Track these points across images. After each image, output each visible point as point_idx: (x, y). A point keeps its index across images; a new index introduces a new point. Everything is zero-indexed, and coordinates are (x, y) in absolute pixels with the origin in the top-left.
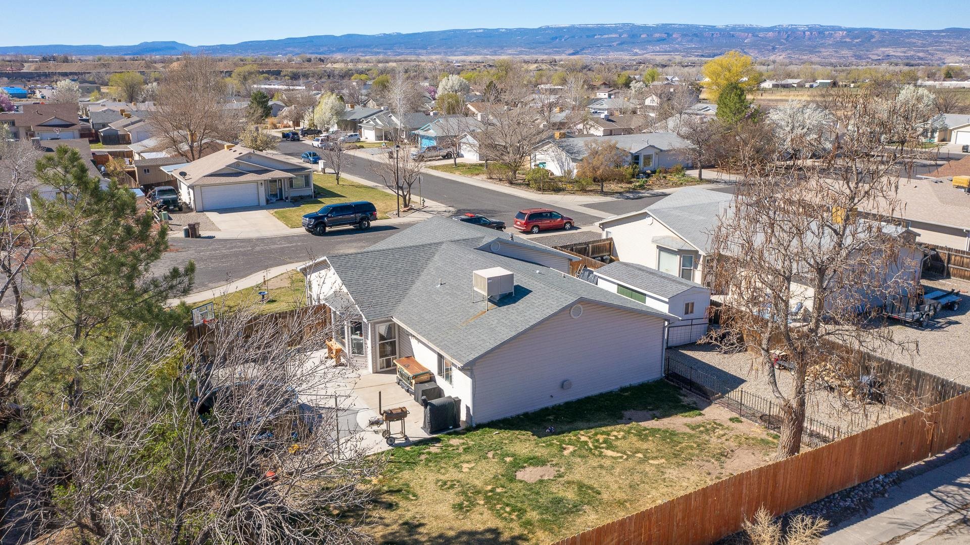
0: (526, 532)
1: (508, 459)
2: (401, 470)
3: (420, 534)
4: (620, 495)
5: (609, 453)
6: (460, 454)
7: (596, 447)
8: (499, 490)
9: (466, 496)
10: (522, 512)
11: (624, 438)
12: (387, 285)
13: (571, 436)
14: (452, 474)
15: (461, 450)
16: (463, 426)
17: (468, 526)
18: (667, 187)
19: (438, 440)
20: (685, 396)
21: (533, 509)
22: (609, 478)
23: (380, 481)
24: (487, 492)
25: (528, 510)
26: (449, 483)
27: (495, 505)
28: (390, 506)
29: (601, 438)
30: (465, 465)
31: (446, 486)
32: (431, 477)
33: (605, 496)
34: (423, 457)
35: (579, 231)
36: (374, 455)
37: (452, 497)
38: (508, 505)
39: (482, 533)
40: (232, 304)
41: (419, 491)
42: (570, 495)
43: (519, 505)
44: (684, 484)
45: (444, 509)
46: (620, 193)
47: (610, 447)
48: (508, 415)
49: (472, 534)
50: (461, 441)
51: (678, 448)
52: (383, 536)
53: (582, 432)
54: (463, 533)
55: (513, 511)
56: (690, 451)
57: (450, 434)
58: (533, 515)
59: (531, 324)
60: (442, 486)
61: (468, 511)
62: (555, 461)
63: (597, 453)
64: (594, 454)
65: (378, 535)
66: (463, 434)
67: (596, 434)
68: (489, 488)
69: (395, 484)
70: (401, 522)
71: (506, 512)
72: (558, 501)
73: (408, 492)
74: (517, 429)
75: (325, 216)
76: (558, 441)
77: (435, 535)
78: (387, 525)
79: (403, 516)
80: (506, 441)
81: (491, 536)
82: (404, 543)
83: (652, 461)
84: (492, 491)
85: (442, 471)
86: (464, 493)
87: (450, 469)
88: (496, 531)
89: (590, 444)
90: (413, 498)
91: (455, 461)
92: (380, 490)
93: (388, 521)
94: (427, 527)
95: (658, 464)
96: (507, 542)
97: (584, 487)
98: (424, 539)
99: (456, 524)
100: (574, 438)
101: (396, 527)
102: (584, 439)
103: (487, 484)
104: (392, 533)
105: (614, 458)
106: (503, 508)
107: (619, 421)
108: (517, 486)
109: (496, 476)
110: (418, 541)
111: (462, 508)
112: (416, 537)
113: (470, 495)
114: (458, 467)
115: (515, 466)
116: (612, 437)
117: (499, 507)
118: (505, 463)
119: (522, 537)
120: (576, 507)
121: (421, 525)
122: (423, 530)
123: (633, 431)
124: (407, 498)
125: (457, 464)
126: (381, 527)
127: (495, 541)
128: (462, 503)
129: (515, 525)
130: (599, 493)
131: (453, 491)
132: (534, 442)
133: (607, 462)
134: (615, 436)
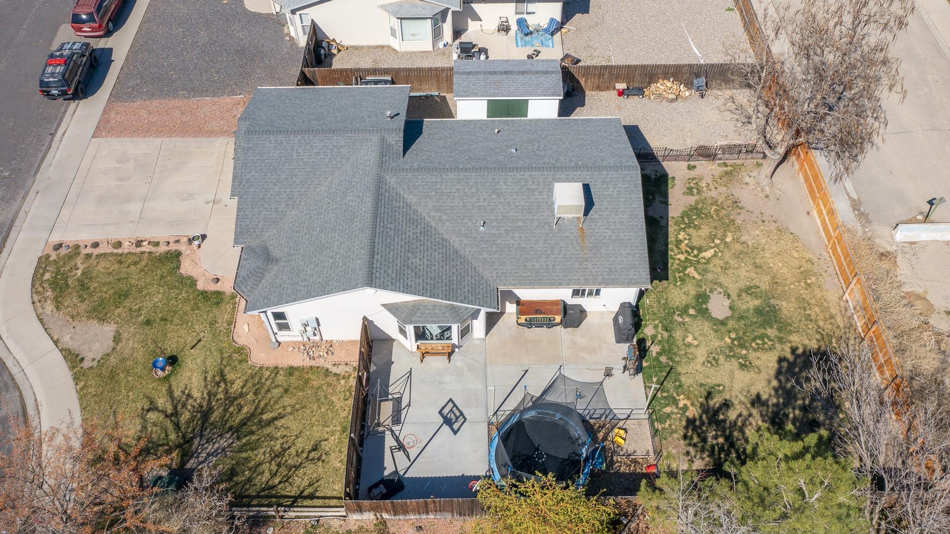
0: (789, 345)
1: (692, 312)
2: (677, 380)
3: (768, 400)
4: (766, 279)
5: (708, 254)
6: (671, 336)
7: (696, 257)
8: (733, 336)
9: (732, 356)
10: (765, 336)
11: (689, 235)
13: (673, 263)
14: (701, 354)
15: (666, 334)
17: (772, 372)
19: (642, 341)
21: (765, 329)
22: (742, 273)
23: (688, 398)
24: (733, 343)
25: (763, 331)
26: (711, 359)
27: (751, 346)
28: (727, 405)
29: (684, 247)
30: (690, 339)
31: (712, 361)
32: (697, 367)
33: (764, 286)
34: (664, 359)
37: (730, 365)
38: (754, 340)
39: (780, 367)
41: (717, 382)
42: (753, 302)
43: (757, 334)
44: (764, 241)
45: (744, 376)
47: (700, 250)
49: (779, 372)
50: (651, 327)
51: (717, 218)
52: (764, 421)
53: (670, 253)
54: (777, 378)
55: (763, 340)
56: (722, 214)
57: (637, 330)
58: (772, 332)
60: (712, 365)
61: (750, 363)
62: (706, 288)
63: (703, 261)
64: (705, 263)
65: (760, 423)
66: (640, 321)
67: (679, 248)
68: (728, 340)
69: (697, 391)
70: (749, 405)
71: (763, 345)
72: (758, 311)
73: (712, 388)
76: (679, 273)
77: (773, 392)
78: (750, 415)
79: (741, 402)
80: (663, 301)
81: (785, 364)
82: (776, 414)
83: (728, 240)
84: (733, 340)
85: (690, 356)
86: (728, 356)
87: (689, 351)
88: (781, 360)
89: (689, 257)
90: (721, 388)
91: (680, 343)
92: (702, 405)
93: (745, 413)
94: (762, 393)
95: (734, 239)
96: (795, 359)
97: (749, 290)
98: (775, 400)
99: (764, 375)
100: (677, 262)
101: (754, 412)
102: (682, 257)
103: (722, 339)
104: (762, 415)
105: (715, 255)
106: (757, 344)
107: (663, 223)
108: (731, 324)
109: (713, 329)
110: (776, 405)
111: (746, 366)
112: (770, 403)
113: (731, 354)
114: (689, 345)
115: (704, 313)
116: (686, 242)
117: (753, 345)
118: (697, 316)
119: (794, 350)
120: (769, 307)
121: (758, 396)
122: (764, 397)
123: (683, 226)
124: (720, 392)
125: (684, 344)
126: (752, 420)
127: (792, 364)
128: (740, 363)
129: (778, 346)
130: (758, 287)
131: (722, 360)
132: (672, 286)
133: (717, 261)
134: (685, 239)
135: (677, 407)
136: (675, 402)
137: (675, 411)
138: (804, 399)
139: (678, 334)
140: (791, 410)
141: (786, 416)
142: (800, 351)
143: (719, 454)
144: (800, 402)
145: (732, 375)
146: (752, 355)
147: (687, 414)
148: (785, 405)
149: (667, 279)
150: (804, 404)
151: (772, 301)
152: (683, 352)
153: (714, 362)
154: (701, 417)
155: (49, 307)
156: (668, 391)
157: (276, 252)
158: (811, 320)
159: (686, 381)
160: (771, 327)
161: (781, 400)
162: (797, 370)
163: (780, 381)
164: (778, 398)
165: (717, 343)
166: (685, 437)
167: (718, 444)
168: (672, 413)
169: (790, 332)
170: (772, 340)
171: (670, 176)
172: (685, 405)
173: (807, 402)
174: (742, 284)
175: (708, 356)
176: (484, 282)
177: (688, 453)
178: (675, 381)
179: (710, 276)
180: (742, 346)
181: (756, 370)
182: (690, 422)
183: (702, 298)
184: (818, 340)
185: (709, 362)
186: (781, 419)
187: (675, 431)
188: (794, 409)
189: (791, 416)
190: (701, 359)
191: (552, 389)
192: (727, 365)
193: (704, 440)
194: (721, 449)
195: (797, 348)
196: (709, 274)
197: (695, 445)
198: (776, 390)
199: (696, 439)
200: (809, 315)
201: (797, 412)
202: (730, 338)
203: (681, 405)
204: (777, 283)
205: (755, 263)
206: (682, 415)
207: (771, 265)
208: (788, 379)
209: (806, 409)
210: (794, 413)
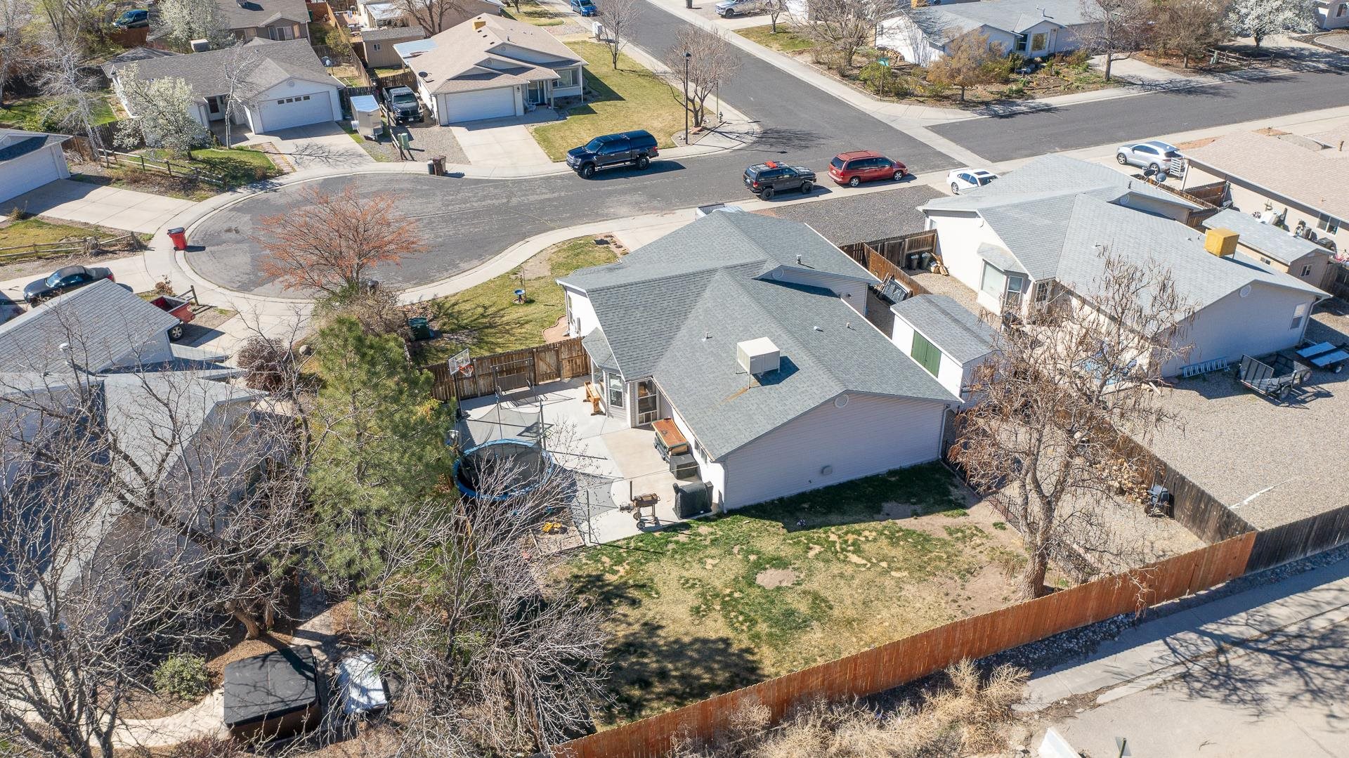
0: (752, 646)
1: (753, 558)
2: (648, 560)
3: (659, 636)
4: (851, 613)
5: (854, 558)
6: (706, 547)
7: (843, 550)
8: (736, 595)
9: (705, 598)
10: (753, 622)
11: (875, 540)
12: (649, 332)
13: (819, 533)
14: (695, 571)
15: (708, 542)
16: (714, 510)
17: (702, 634)
18: (1056, 93)
19: (687, 526)
20: (956, 487)
21: (764, 621)
22: (845, 591)
23: (627, 573)
24: (725, 596)
25: (759, 621)
26: (691, 582)
27: (730, 612)
28: (634, 603)
29: (851, 538)
30: (709, 561)
31: (687, 584)
32: (675, 572)
33: (836, 612)
34: (671, 546)
35: (913, 183)
36: (624, 539)
37: (692, 598)
38: (741, 613)
39: (715, 642)
40: (487, 303)
41: (661, 590)
42: (803, 607)
43: (752, 614)
44: (918, 605)
45: (682, 612)
46: (987, 104)
47: (858, 551)
48: (762, 500)
49: (705, 641)
50: (711, 530)
51: (926, 559)
52: (626, 636)
53: (833, 529)
54: (696, 640)
55: (745, 621)
56: (938, 563)
57: (699, 520)
58: (763, 628)
59: (790, 418)
60: (684, 584)
61: (704, 616)
62: (798, 564)
63: (842, 557)
64: (838, 559)
65: (621, 634)
66: (714, 520)
67: (846, 533)
68: (728, 591)
69: (641, 577)
70: (642, 622)
71: (738, 622)
72: (790, 613)
73: (652, 588)
74: (768, 519)
75: (594, 154)
76: (806, 539)
78: (630, 624)
79: (644, 615)
80: (753, 535)
81: (721, 646)
82: (642, 645)
83: (895, 573)
84: (730, 595)
85: (686, 566)
86: (703, 595)
87: (693, 564)
88: (726, 641)
89: (837, 544)
90: (655, 596)
91: (701, 555)
92: (625, 583)
93: (630, 620)
94: (665, 630)
95: (899, 578)
96: (734, 654)
97: (819, 600)
98: (661, 642)
99: (692, 629)
100: (823, 535)
101: (637, 627)
102: (833, 538)
103: (726, 586)
105: (857, 565)
106: (736, 617)
107: (876, 516)
108: (755, 592)
109: (736, 578)
110: (655, 644)
111: (699, 612)
113: (709, 598)
114: (701, 562)
115: (759, 566)
116: (862, 538)
117: (733, 614)
118: (748, 562)
119: (748, 651)
120: (804, 621)
121: (660, 627)
122: (661, 633)
123: (886, 532)
124: (650, 596)
125: (701, 558)
126: (624, 625)
127: (724, 652)
128: (700, 607)
129: (744, 637)
130: (831, 608)
131: (693, 592)
132: (782, 537)
133: (849, 570)
134: (866, 537)
135: (611, 565)
136: (617, 563)
137: (606, 565)
138: (676, 669)
139: (712, 551)
140: (654, 659)
141: (644, 655)
142: (750, 657)
144: (670, 666)
145: (677, 601)
146: (717, 615)
147: (606, 574)
148: (659, 653)
149: (790, 531)
150: (670, 670)
151: (814, 623)
152: (688, 559)
153: (689, 585)
154: (607, 585)
155: (553, 250)
156: (628, 556)
159: (650, 567)
160: (771, 627)
161: (665, 648)
162: (719, 658)
163: (692, 643)
165: (717, 584)
166: (576, 577)
168: (603, 563)
169: (773, 645)
170: (750, 629)
171: (967, 511)
172: (618, 571)
173: (674, 673)
174: (826, 593)
175: (694, 579)
177: (557, 582)
178: (645, 559)
179: (819, 564)
180: (725, 603)
181: (697, 621)
182: (597, 578)
183: (779, 563)
185: (686, 582)
187: (580, 568)
188: (657, 661)
189: (646, 660)
190: (686, 574)
192: (691, 596)
193: (579, 592)
195: (753, 654)
196: (822, 563)
198: (677, 641)
199: (577, 585)
202: (732, 592)
203: (615, 567)
204: (850, 623)
205: (872, 601)
206: (604, 570)
207: (879, 617)
208: (698, 651)
209: (663, 675)
210: (652, 663)
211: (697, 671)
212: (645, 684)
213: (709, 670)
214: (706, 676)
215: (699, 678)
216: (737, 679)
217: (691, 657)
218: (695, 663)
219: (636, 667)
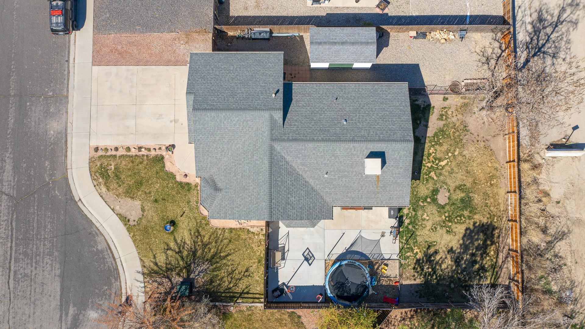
0: (473, 221)
1: (429, 200)
2: (415, 238)
3: (456, 250)
4: (471, 180)
5: (443, 163)
6: (416, 214)
7: (437, 164)
9: (444, 226)
10: (462, 216)
11: (435, 150)
13: (424, 169)
14: (429, 225)
15: (414, 213)
17: (461, 235)
19: (402, 217)
21: (463, 211)
22: (458, 176)
23: (419, 248)
24: (445, 219)
25: (462, 212)
27: (454, 221)
28: (436, 252)
29: (431, 158)
30: (425, 216)
31: (434, 229)
32: (426, 232)
33: (468, 185)
34: (411, 227)
38: (456, 217)
39: (466, 233)
41: (434, 240)
42: (461, 195)
43: (458, 214)
44: (475, 155)
45: (447, 238)
47: (440, 160)
49: (464, 236)
51: (452, 137)
52: (451, 261)
53: (424, 162)
54: (463, 239)
55: (461, 218)
56: (456, 135)
57: (400, 211)
58: (466, 213)
60: (433, 231)
61: (452, 230)
62: (439, 185)
63: (440, 167)
64: (441, 169)
65: (450, 262)
67: (428, 159)
68: (444, 217)
69: (424, 245)
70: (446, 253)
71: (460, 220)
72: (462, 200)
73: (431, 243)
76: (426, 175)
77: (459, 247)
78: (446, 258)
79: (443, 251)
80: (415, 193)
81: (468, 232)
82: (458, 258)
83: (456, 153)
84: (446, 217)
85: (424, 226)
86: (442, 226)
87: (423, 223)
88: (467, 229)
89: (434, 165)
90: (435, 243)
91: (420, 218)
92: (425, 252)
93: (444, 257)
94: (454, 246)
95: (459, 153)
96: (474, 229)
97: (460, 188)
98: (459, 250)
99: (457, 237)
100: (426, 168)
101: (449, 256)
102: (429, 165)
103: (441, 216)
104: (451, 258)
105: (447, 164)
106: (458, 220)
107: (422, 141)
108: (447, 208)
109: (437, 211)
110: (459, 253)
111: (449, 232)
112: (457, 252)
114: (424, 220)
115: (434, 200)
116: (433, 154)
117: (456, 220)
118: (430, 203)
119: (475, 223)
120: (468, 198)
121: (452, 248)
122: (454, 249)
123: (433, 143)
124: (434, 245)
125: (422, 219)
126: (446, 260)
127: (471, 231)
128: (447, 230)
129: (467, 221)
130: (465, 185)
131: (438, 228)
132: (421, 184)
133: (447, 168)
134: (433, 153)
135: (413, 253)
136: (412, 250)
137: (412, 255)
138: (473, 250)
139: (420, 213)
140: (465, 256)
141: (462, 258)
142: (478, 224)
143: (428, 276)
144: (471, 251)
145: (442, 236)
146: (454, 226)
147: (417, 256)
148: (463, 253)
149: (419, 180)
151: (471, 195)
152: (420, 223)
153: (434, 230)
154: (423, 258)
155: (104, 189)
156: (410, 245)
157: (220, 185)
158: (487, 207)
159: (419, 239)
160: (466, 210)
161: (462, 250)
162: (473, 234)
163: (464, 240)
164: (461, 250)
165: (438, 219)
166: (414, 268)
167: (428, 272)
168: (410, 256)
169: (475, 213)
170: (465, 218)
171: (432, 106)
172: (417, 252)
173: (474, 251)
174: (458, 183)
175: (432, 226)
176: (326, 204)
177: (414, 276)
178: (414, 239)
179: (442, 178)
180: (450, 221)
181: (454, 234)
182: (418, 261)
183: (435, 192)
184: (488, 218)
185: (432, 229)
186: (460, 260)
187: (409, 265)
188: (467, 255)
189: (465, 258)
190: (428, 228)
191: (355, 244)
192: (441, 231)
193: (423, 270)
194: (429, 274)
195: (476, 223)
196: (442, 176)
197: (418, 272)
198: (461, 245)
199: (419, 269)
200: (487, 203)
201: (468, 256)
202: (445, 216)
203: (415, 252)
204: (475, 183)
205: (467, 169)
206: (415, 257)
207: (475, 171)
208: (468, 239)
209: (473, 255)
210: (466, 257)
211: (476, 244)
212: (475, 262)
213: (477, 240)
214: (479, 242)
215: (479, 244)
216: (485, 232)
217: (469, 243)
218: (472, 243)
219: (467, 263)
